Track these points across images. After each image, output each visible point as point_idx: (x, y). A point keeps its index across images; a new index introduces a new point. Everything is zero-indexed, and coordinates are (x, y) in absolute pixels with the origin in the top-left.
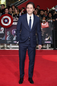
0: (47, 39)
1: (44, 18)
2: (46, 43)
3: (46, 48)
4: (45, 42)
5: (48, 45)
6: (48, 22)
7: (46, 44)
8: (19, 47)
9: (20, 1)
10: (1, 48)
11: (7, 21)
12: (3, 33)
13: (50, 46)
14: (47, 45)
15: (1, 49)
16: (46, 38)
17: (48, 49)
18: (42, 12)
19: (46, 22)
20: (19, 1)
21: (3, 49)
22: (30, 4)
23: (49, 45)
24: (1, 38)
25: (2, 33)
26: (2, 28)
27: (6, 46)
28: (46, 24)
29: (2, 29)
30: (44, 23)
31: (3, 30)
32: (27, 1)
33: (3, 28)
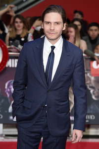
8: (17, 133)
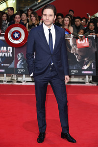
1: (82, 31)
3: (84, 83)
4: (83, 72)
5: (87, 76)
6: (89, 38)
7: (85, 75)
10: (8, 82)
11: (18, 35)
12: (11, 56)
13: (91, 79)
15: (8, 84)
17: (87, 84)
18: (78, 21)
19: (85, 38)
20: (39, 1)
21: (11, 83)
22: (49, 8)
23: (89, 78)
24: (8, 64)
25: (9, 56)
26: (9, 48)
27: (15, 78)
28: (84, 41)
29: (9, 50)
30: (82, 39)
31: (11, 51)
32: (52, 2)
33: (11, 48)
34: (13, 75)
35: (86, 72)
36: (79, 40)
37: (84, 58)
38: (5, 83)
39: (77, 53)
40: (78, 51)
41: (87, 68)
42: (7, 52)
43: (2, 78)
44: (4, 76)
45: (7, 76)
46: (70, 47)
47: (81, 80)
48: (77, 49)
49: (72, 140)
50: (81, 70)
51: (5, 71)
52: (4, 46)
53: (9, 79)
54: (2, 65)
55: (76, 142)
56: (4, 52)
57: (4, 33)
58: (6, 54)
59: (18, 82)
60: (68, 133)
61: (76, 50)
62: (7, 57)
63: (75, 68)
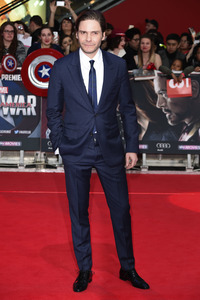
0: (186, 137)
2: (182, 150)
3: (183, 169)
4: (181, 147)
5: (189, 156)
7: (184, 154)
9: (94, 5)
10: (27, 167)
11: (49, 72)
12: (34, 113)
13: (197, 161)
14: (186, 158)
15: (28, 170)
16: (184, 132)
17: (189, 172)
20: (92, 2)
21: (33, 170)
22: (91, 18)
23: (193, 158)
24: (28, 130)
25: (29, 114)
26: (29, 97)
27: (43, 160)
28: (182, 84)
29: (29, 101)
31: (34, 104)
32: (117, 3)
33: (34, 98)
34: (39, 152)
35: (188, 147)
36: (171, 81)
37: (184, 118)
38: (21, 169)
39: (169, 107)
40: (171, 103)
41: (190, 139)
42: (26, 105)
43: (17, 158)
44: (19, 155)
45: (25, 155)
46: (155, 96)
47: (176, 163)
48: (169, 100)
49: (140, 284)
50: (176, 143)
51: (22, 144)
52: (19, 95)
53: (29, 160)
54: (16, 132)
55: (148, 287)
56: (20, 106)
57: (20, 68)
58: (24, 110)
59: (48, 166)
60: (134, 269)
61: (166, 101)
62: (27, 116)
63: (163, 139)
